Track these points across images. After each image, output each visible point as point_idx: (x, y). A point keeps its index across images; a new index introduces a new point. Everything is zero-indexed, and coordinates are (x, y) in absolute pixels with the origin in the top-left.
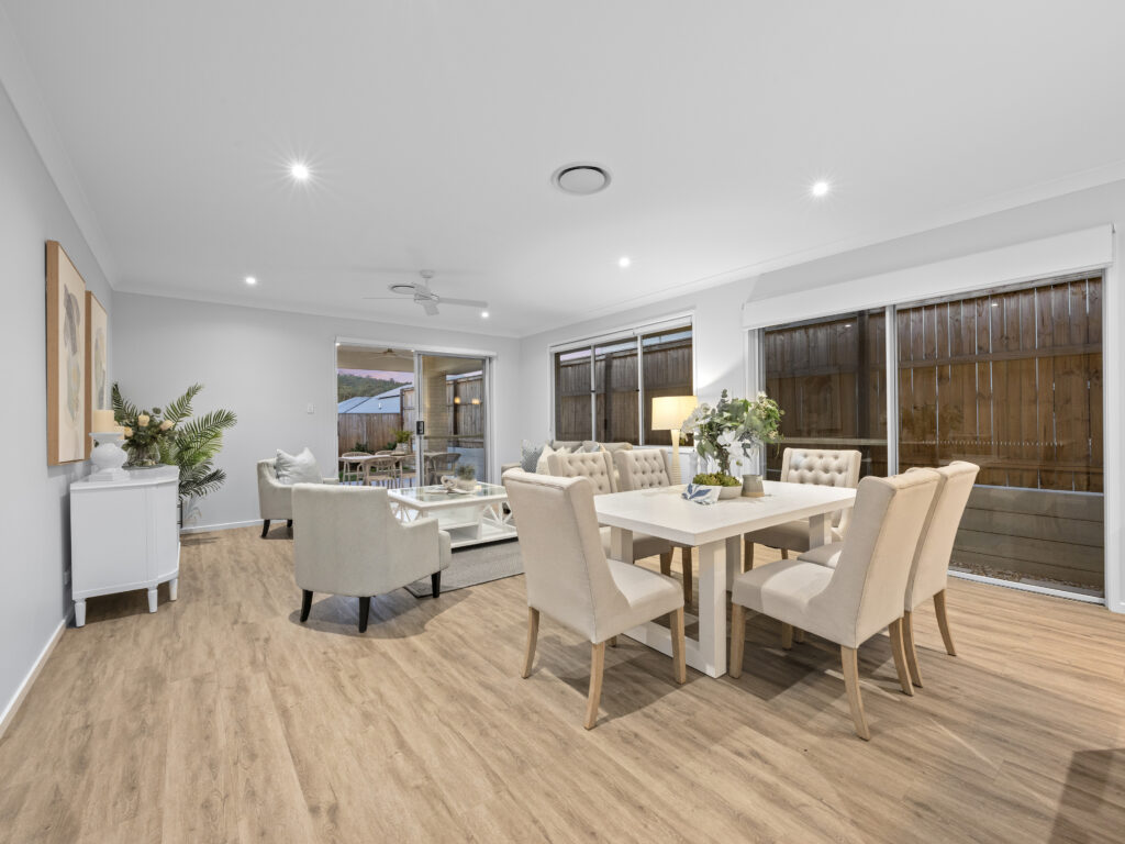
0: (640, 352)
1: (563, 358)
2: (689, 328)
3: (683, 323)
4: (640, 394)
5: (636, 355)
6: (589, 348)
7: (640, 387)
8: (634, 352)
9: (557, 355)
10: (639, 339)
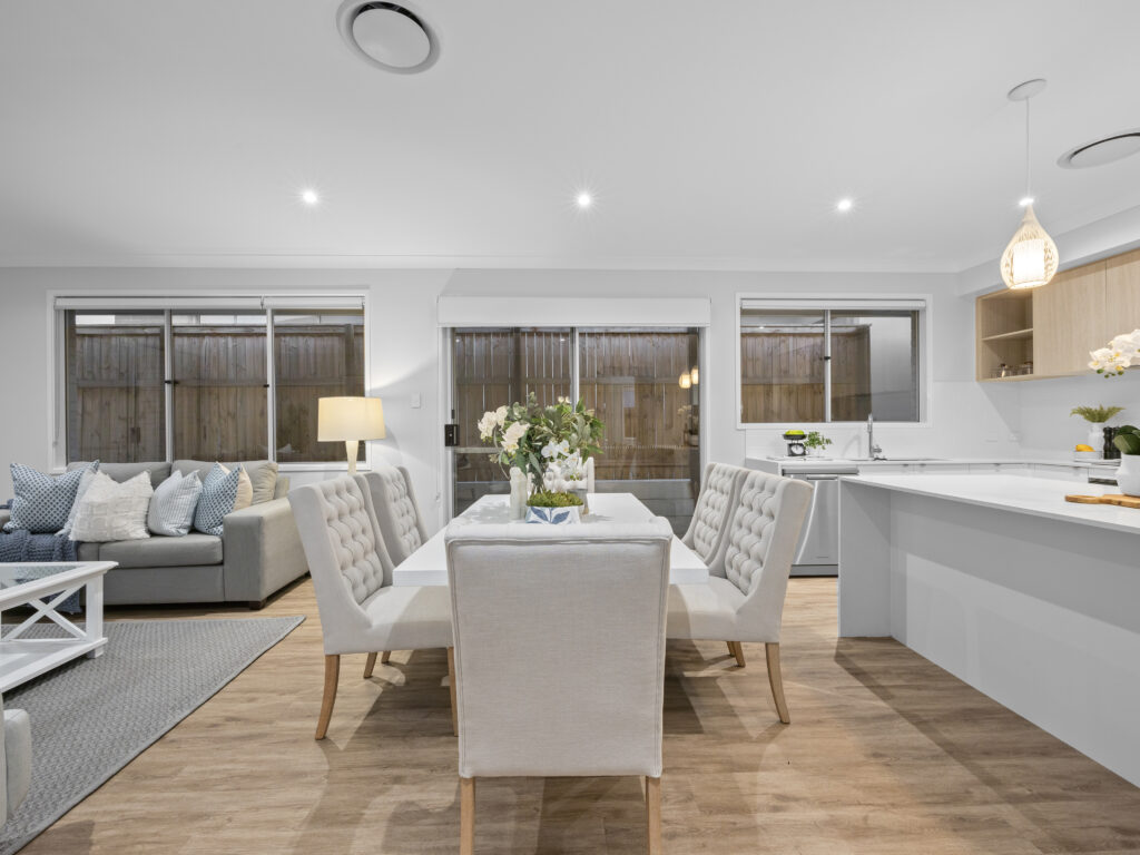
0: (269, 332)
1: (81, 320)
2: (360, 312)
3: (354, 304)
4: (270, 392)
5: (265, 335)
6: (159, 312)
7: (270, 380)
8: (261, 330)
9: (70, 314)
10: (269, 312)
